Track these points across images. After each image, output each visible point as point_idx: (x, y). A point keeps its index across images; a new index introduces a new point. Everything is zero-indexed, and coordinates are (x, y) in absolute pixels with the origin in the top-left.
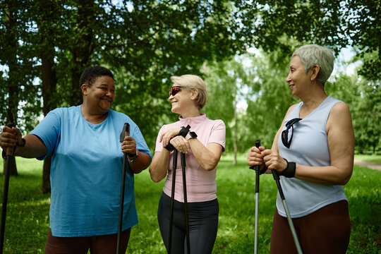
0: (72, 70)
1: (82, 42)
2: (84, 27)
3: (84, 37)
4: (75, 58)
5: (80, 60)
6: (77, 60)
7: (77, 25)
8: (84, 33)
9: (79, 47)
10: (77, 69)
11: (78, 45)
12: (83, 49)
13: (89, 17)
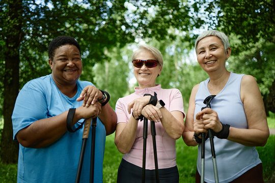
0: (5, 54)
1: (14, 31)
2: (15, 19)
3: (15, 26)
4: (7, 44)
5: (12, 46)
6: (9, 45)
7: (9, 17)
8: (15, 24)
9: (11, 35)
10: (9, 53)
11: (10, 33)
12: (14, 36)
13: (19, 11)
